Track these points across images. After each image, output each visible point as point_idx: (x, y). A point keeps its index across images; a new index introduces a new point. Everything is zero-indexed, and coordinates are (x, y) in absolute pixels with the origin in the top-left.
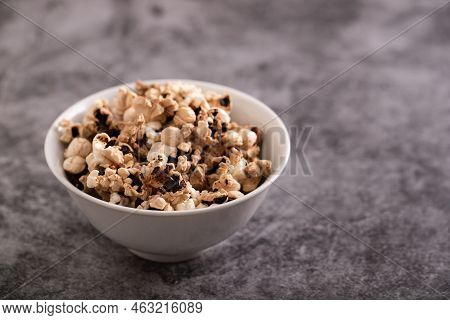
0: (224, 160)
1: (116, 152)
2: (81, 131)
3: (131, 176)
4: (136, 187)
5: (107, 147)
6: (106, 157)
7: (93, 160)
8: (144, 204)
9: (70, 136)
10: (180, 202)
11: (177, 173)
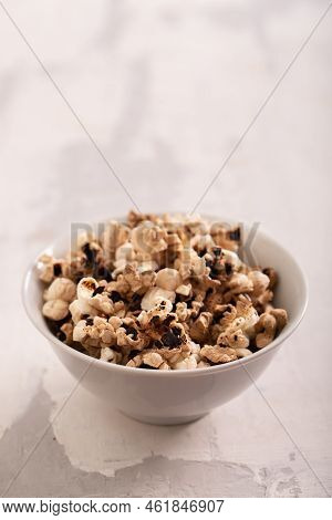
0: (229, 310)
1: (104, 301)
2: (64, 269)
3: (125, 325)
5: (94, 295)
6: (93, 307)
7: (77, 307)
8: (137, 358)
9: (51, 274)
10: (179, 360)
11: (180, 325)
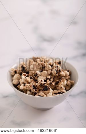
0: (60, 81)
1: (28, 79)
2: (17, 72)
3: (33, 86)
4: (35, 89)
5: (26, 77)
6: (25, 80)
7: (22, 81)
8: (37, 94)
9: (14, 73)
10: (48, 93)
11: (47, 85)
